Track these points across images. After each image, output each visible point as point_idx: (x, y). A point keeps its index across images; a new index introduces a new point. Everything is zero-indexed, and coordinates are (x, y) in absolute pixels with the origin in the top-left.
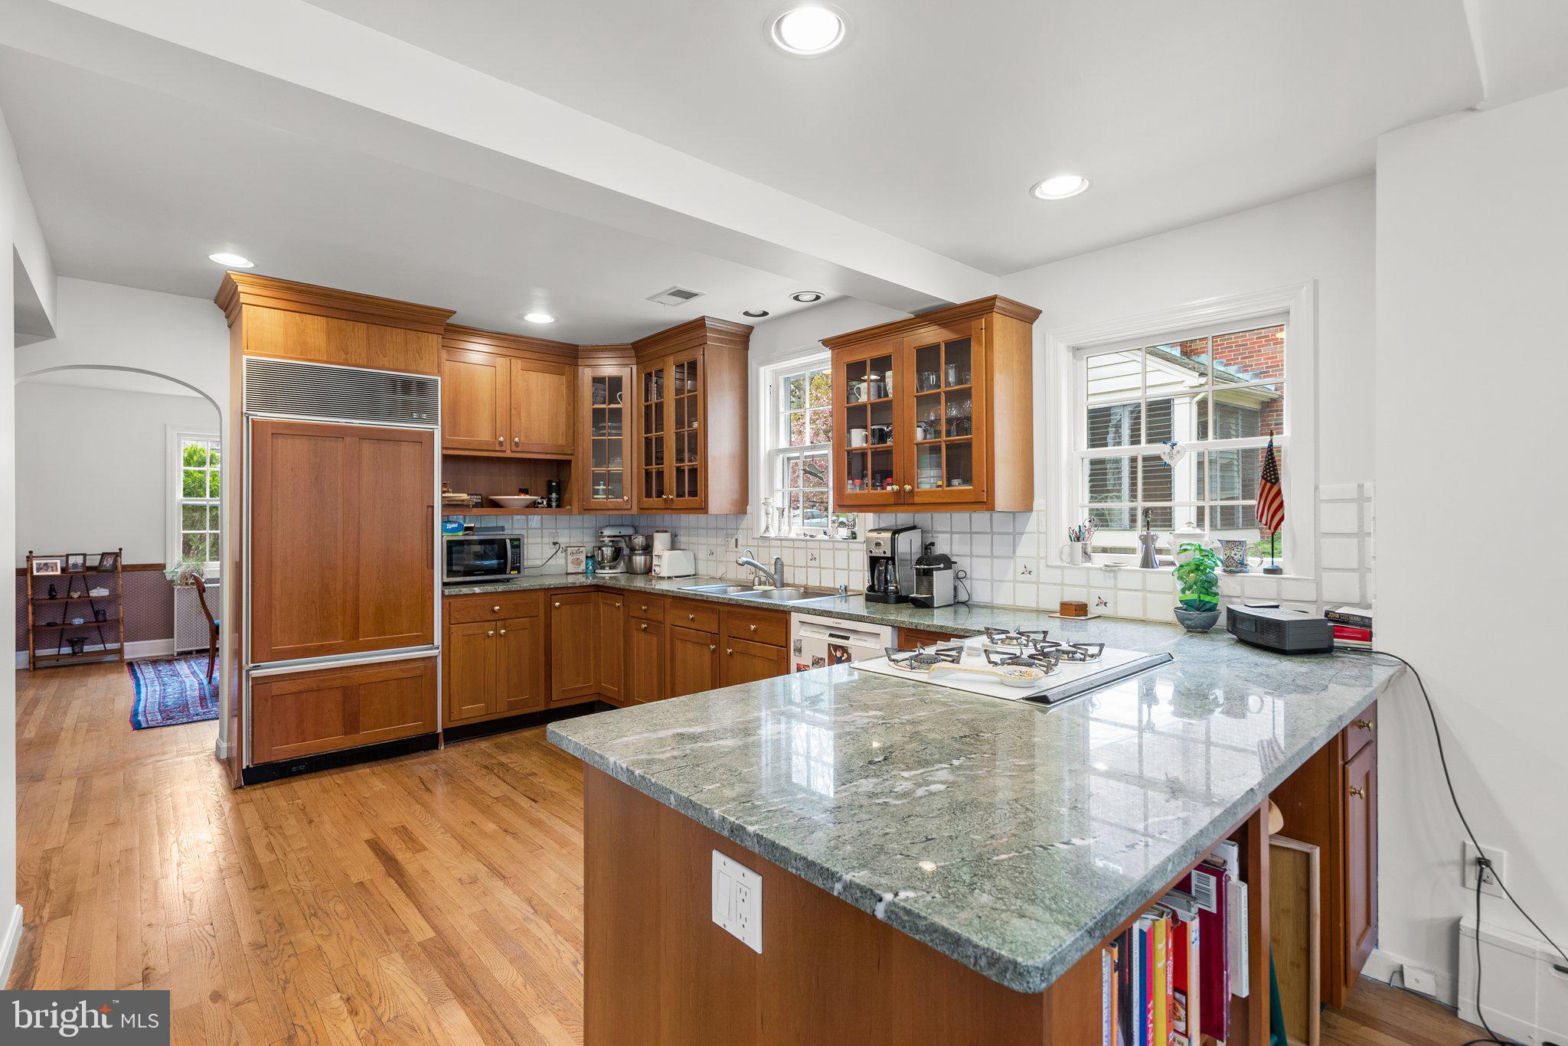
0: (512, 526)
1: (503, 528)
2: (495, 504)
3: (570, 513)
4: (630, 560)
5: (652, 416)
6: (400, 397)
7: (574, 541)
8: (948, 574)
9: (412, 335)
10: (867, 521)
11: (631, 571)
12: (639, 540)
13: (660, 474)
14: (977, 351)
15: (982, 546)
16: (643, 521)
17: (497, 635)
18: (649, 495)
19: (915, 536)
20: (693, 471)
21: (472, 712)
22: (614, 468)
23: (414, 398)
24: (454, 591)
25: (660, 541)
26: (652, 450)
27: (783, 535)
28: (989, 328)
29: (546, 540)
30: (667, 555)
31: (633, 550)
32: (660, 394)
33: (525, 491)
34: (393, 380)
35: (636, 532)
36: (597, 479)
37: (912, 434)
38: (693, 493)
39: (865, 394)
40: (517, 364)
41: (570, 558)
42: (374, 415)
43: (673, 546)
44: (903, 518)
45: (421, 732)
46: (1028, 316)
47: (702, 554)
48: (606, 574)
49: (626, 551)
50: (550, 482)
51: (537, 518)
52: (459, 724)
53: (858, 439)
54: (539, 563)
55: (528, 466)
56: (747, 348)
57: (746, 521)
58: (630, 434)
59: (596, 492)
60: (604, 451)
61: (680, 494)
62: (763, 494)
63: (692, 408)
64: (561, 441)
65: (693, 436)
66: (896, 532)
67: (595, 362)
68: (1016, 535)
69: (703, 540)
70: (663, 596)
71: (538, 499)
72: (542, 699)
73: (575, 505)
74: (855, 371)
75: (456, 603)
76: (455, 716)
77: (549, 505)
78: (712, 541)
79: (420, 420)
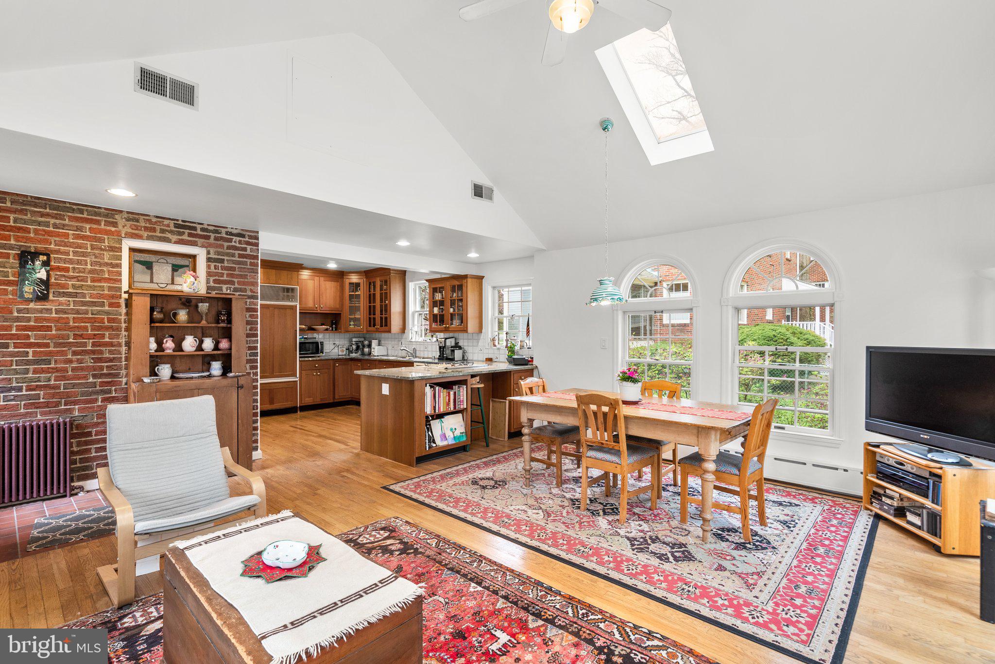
0: (319, 337)
1: (315, 338)
2: (314, 329)
3: (341, 332)
4: (363, 350)
5: (371, 298)
6: (285, 294)
7: (341, 343)
8: (461, 351)
9: (290, 272)
10: (441, 335)
11: (363, 354)
12: (366, 343)
13: (374, 319)
14: (464, 288)
15: (471, 344)
16: (367, 336)
17: (317, 374)
18: (370, 326)
19: (453, 340)
20: (386, 318)
21: (308, 401)
22: (357, 316)
23: (290, 294)
24: (303, 359)
25: (374, 343)
26: (371, 310)
27: (417, 340)
28: (467, 282)
29: (331, 342)
30: (377, 348)
31: (364, 346)
32: (374, 290)
33: (323, 325)
34: (284, 288)
35: (365, 340)
36: (351, 320)
37: (449, 310)
38: (386, 325)
39: (438, 297)
40: (322, 279)
41: (340, 350)
42: (278, 300)
43: (379, 345)
44: (447, 335)
45: (293, 406)
46: (481, 278)
47: (390, 347)
48: (353, 355)
49: (361, 347)
50: (332, 321)
51: (328, 334)
52: (304, 405)
53: (436, 310)
54: (328, 351)
55: (325, 315)
56: (405, 275)
57: (405, 336)
58: (363, 304)
59: (350, 325)
60: (353, 310)
61: (381, 326)
62: (410, 326)
63: (386, 296)
64: (338, 307)
65: (386, 305)
66: (446, 339)
67: (350, 277)
68: (478, 340)
69: (390, 342)
70: (375, 360)
71: (328, 327)
72: (331, 398)
73: (343, 329)
74: (435, 290)
75: (303, 363)
76: (303, 402)
77: (332, 330)
78: (393, 343)
79: (292, 301)
